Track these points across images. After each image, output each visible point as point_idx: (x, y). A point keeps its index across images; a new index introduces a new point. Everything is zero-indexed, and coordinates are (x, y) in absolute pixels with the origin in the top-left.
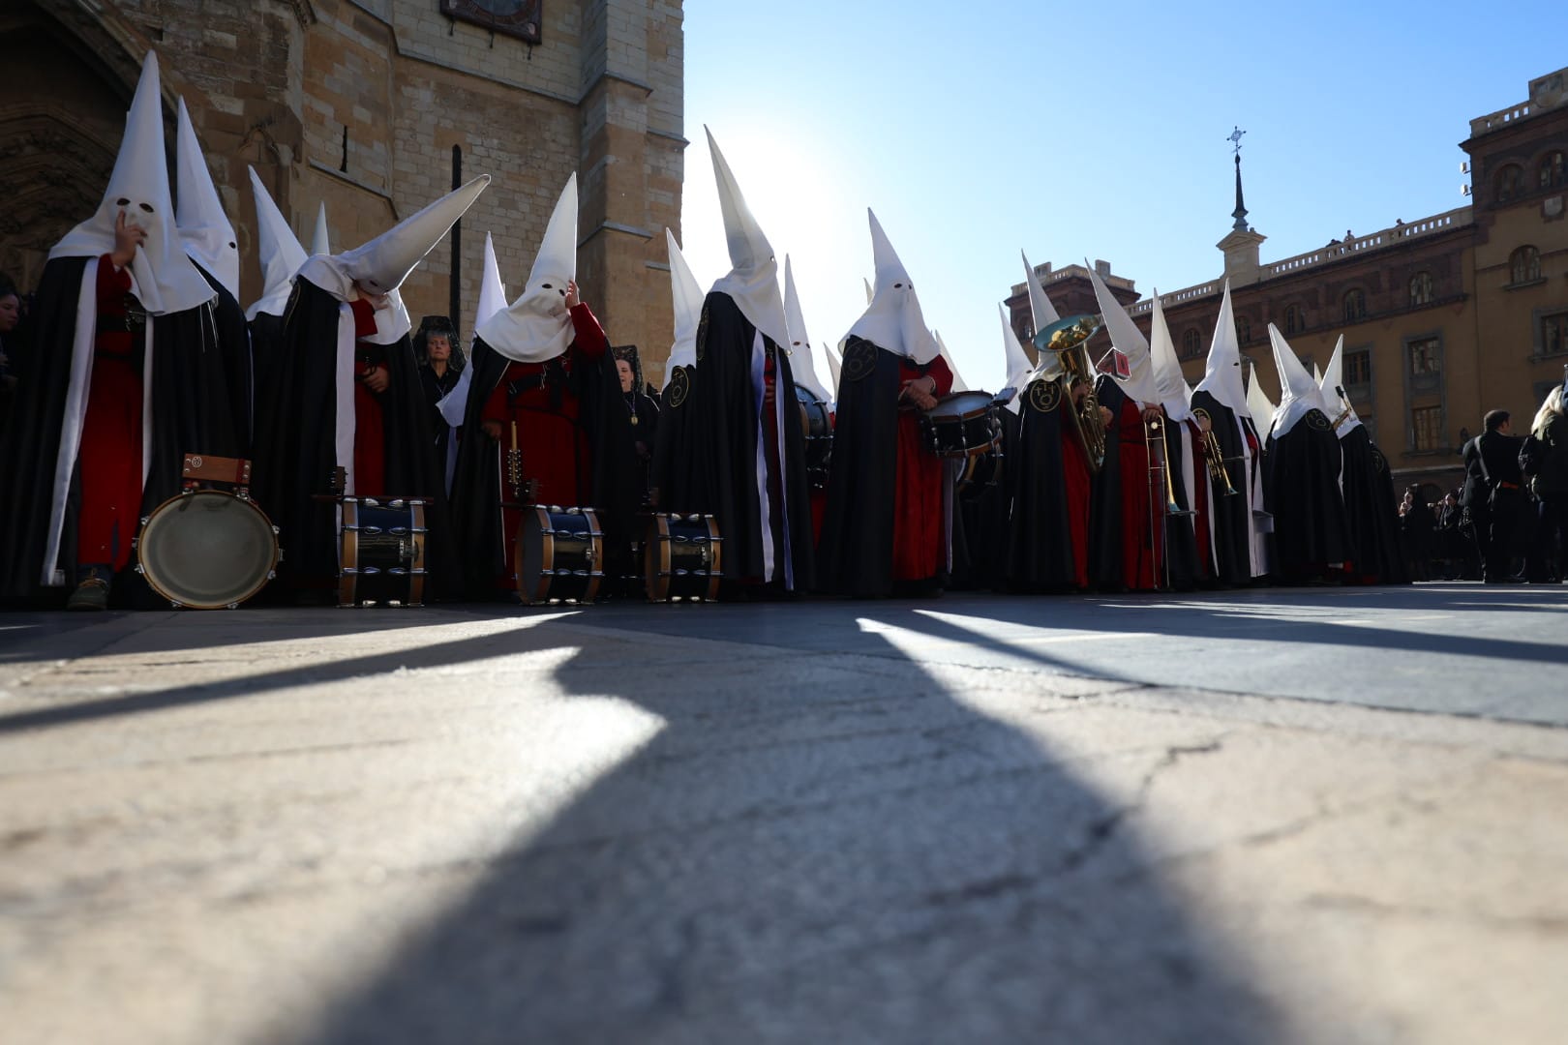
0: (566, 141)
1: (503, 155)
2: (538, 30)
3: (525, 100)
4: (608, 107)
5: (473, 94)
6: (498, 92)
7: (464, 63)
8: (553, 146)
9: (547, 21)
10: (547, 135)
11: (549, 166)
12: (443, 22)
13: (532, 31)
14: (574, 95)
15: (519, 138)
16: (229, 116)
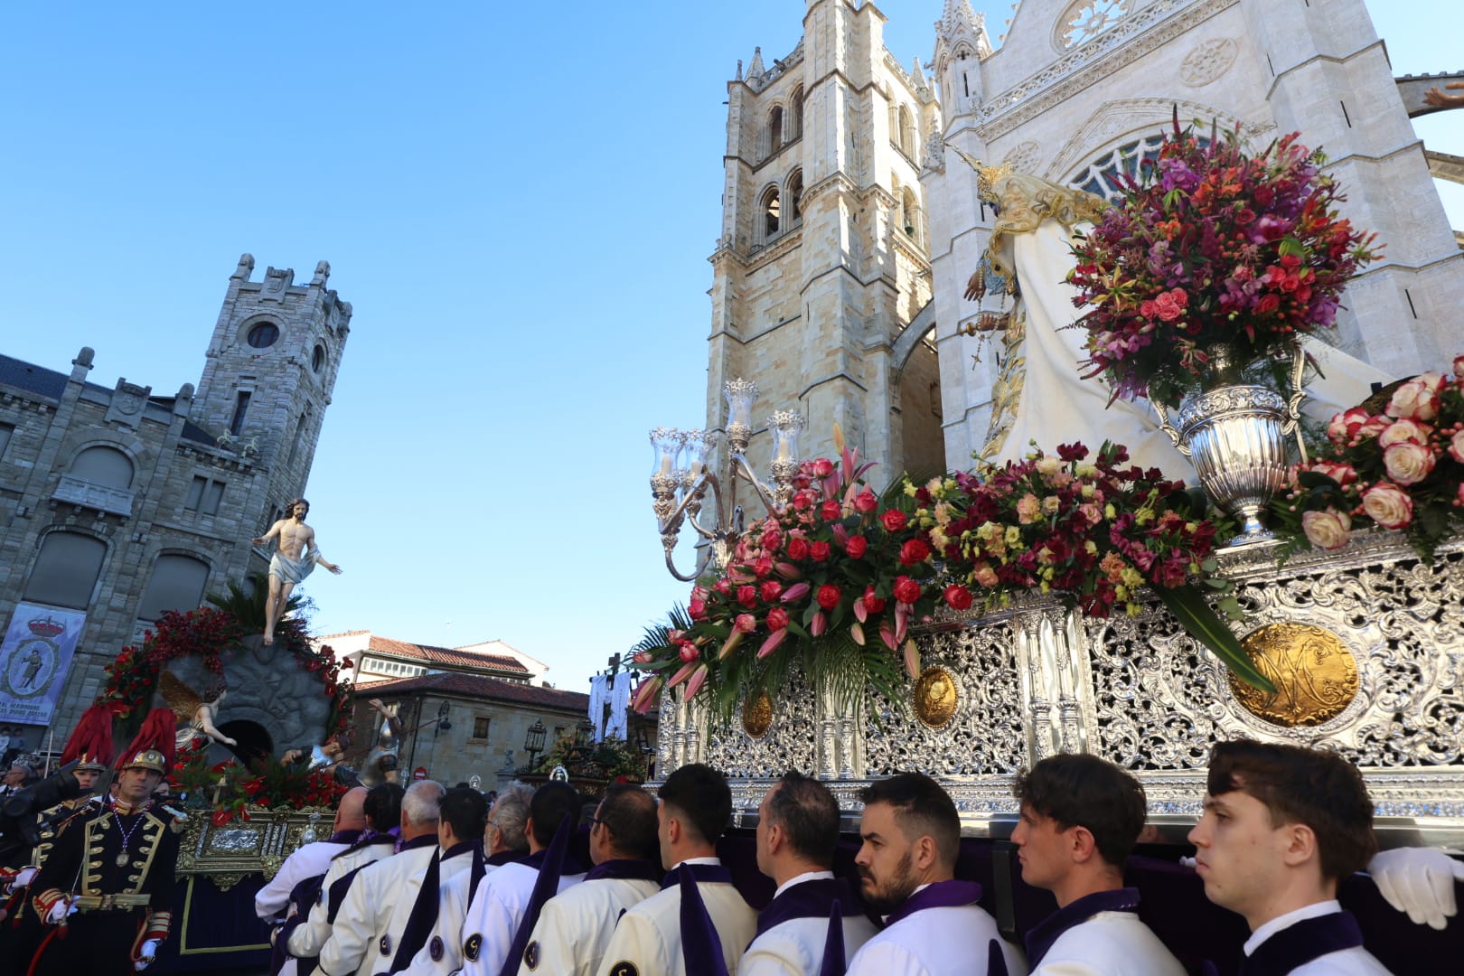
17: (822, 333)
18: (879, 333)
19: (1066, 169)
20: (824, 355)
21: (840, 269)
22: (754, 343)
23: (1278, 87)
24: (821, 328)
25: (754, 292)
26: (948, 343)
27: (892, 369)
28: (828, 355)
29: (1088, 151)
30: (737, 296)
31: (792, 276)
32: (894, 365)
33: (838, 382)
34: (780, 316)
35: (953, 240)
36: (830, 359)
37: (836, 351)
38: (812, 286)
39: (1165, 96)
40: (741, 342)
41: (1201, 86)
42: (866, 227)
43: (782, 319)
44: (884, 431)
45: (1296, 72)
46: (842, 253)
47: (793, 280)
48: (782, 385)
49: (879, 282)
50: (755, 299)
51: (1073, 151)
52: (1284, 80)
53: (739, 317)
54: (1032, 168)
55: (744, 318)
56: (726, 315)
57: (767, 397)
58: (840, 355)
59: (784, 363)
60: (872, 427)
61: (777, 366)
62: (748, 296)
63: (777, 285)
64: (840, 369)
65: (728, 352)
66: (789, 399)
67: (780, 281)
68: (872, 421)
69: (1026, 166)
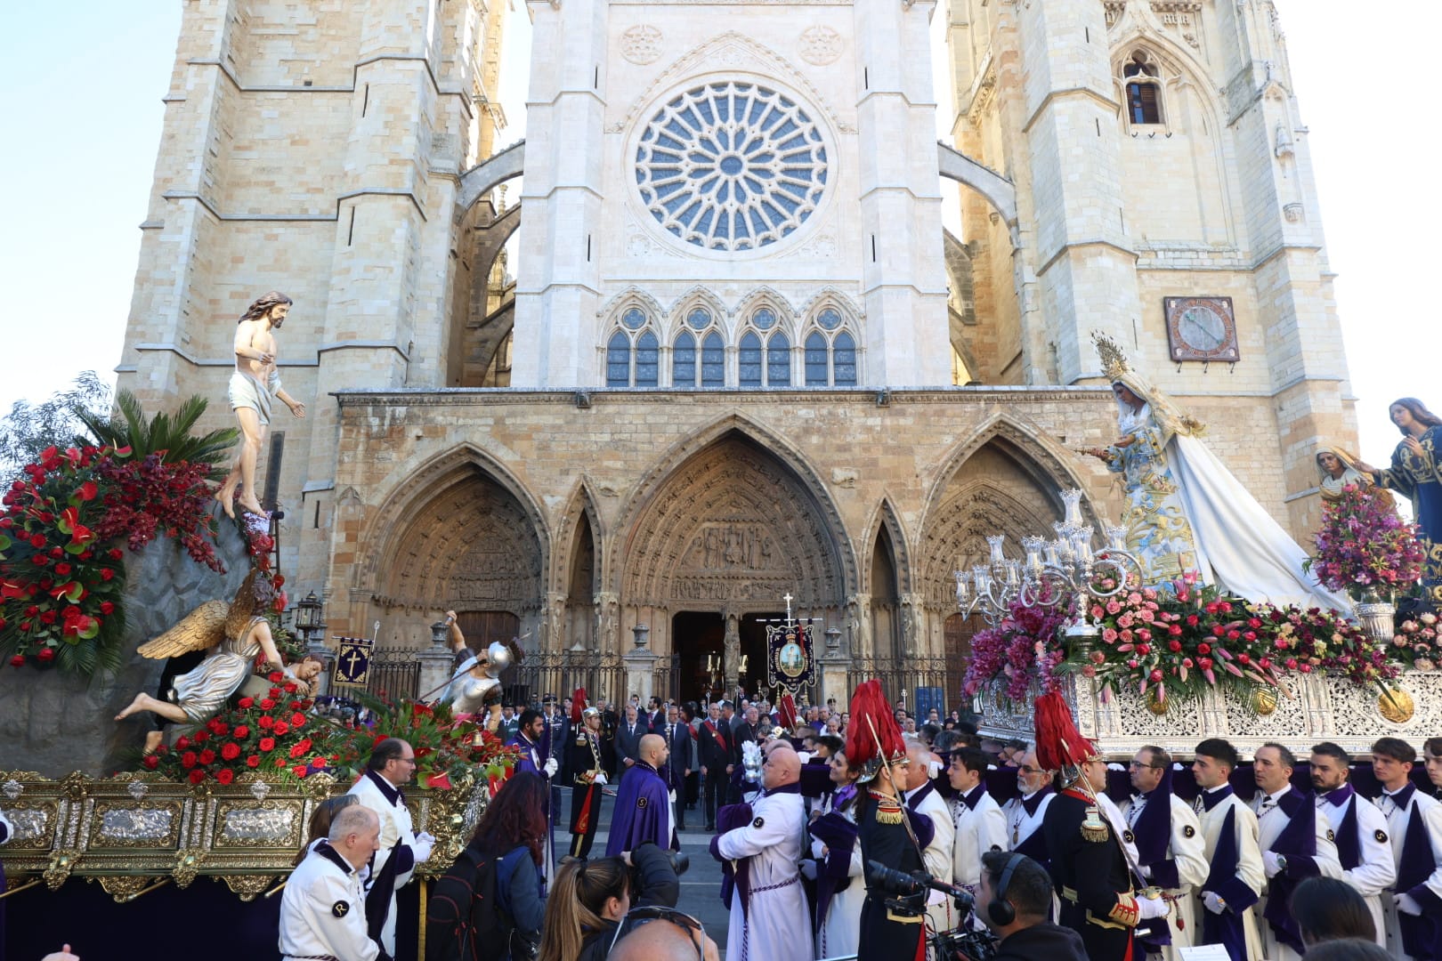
0: (1266, 424)
1: (1224, 445)
2: (1237, 351)
3: (1233, 403)
4: (1312, 401)
5: (1198, 408)
6: (1214, 402)
7: (1189, 388)
8: (1257, 430)
9: (1241, 344)
10: (1252, 423)
11: (1257, 445)
12: (1173, 366)
13: (1232, 354)
14: (1267, 390)
15: (1233, 429)
16: (1102, 477)
17: (387, 132)
18: (450, 158)
19: (684, 77)
20: (386, 161)
21: (422, 63)
22: (260, 96)
23: (869, 102)
24: (386, 123)
25: (265, 26)
26: (535, 203)
27: (457, 206)
28: (392, 162)
29: (707, 70)
30: (240, 20)
31: (332, 32)
32: (460, 202)
33: (403, 201)
34: (307, 78)
35: (561, 93)
36: (394, 169)
37: (404, 162)
38: (378, 64)
39: (782, 55)
40: (237, 87)
41: (813, 64)
42: (450, 22)
43: (308, 83)
44: (443, 275)
45: (884, 97)
46: (426, 43)
47: (334, 38)
48: (301, 171)
49: (458, 98)
50: (268, 37)
51: (694, 62)
52: (875, 98)
53: (238, 50)
54: (654, 57)
55: (245, 55)
56: (224, 42)
57: (273, 178)
58: (409, 170)
59: (306, 143)
60: (427, 265)
61: (293, 143)
62: (257, 26)
63: (306, 33)
64: (407, 187)
65: (220, 94)
66: (308, 191)
67: (312, 31)
68: (428, 259)
69: (646, 52)
